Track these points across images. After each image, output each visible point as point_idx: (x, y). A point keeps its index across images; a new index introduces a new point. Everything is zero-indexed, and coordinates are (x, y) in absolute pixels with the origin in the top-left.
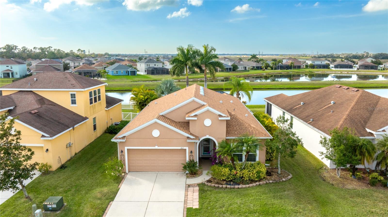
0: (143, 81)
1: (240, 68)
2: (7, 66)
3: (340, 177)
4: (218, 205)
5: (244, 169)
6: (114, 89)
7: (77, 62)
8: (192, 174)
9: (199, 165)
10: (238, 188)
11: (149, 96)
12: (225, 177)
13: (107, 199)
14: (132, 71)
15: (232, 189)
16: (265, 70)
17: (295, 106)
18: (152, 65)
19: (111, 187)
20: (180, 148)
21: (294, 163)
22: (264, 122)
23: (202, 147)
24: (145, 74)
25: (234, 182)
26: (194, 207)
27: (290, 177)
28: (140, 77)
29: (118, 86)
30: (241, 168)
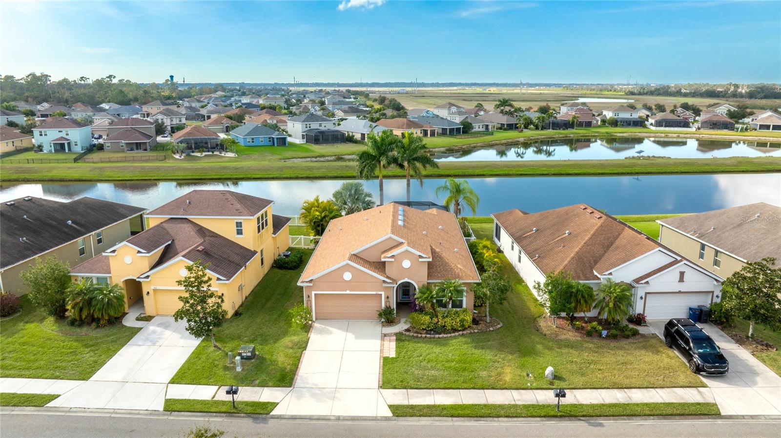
0: (300, 158)
1: (477, 127)
2: (59, 132)
3: (557, 327)
4: (415, 354)
5: (447, 317)
6: (254, 176)
7: (176, 118)
8: (389, 322)
9: (397, 313)
10: (439, 338)
11: (327, 213)
12: (425, 326)
13: (299, 348)
14: (280, 138)
15: (431, 339)
16: (524, 130)
17: (527, 233)
18: (315, 125)
19: (301, 336)
20: (374, 293)
21: (510, 309)
22: (483, 255)
23: (401, 291)
24: (303, 141)
25: (435, 331)
26: (391, 357)
27: (499, 326)
28: (295, 149)
29: (259, 170)
30: (443, 316)
